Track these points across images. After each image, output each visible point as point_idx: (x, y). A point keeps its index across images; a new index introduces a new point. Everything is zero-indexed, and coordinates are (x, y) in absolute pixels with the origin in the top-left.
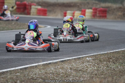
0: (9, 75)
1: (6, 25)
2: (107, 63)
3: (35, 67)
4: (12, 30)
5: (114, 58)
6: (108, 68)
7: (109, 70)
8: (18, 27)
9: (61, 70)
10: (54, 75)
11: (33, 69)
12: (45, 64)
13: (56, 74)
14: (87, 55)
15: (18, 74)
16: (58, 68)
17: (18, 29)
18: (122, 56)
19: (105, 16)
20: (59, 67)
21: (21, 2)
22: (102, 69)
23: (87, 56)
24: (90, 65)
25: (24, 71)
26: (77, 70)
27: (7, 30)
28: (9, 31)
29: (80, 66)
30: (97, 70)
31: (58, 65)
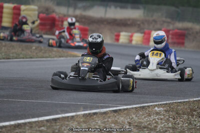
0: (28, 130)
1: (23, 50)
2: (189, 118)
3: (71, 119)
4: (31, 58)
6: (191, 126)
7: (192, 129)
8: (40, 54)
9: (113, 125)
11: (68, 121)
12: (86, 114)
14: (155, 103)
15: (43, 128)
16: (108, 121)
17: (41, 58)
19: (183, 44)
20: (109, 120)
21: (47, 14)
22: (181, 127)
23: (156, 105)
24: (161, 119)
25: (52, 124)
26: (139, 127)
27: (23, 58)
28: (27, 59)
29: (145, 120)
30: (173, 128)
31: (109, 117)
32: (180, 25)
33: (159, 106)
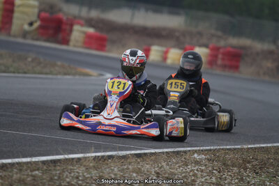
1: (14, 61)
2: (240, 172)
3: (77, 162)
4: (25, 73)
5: (256, 163)
6: (242, 184)
9: (135, 175)
11: (72, 165)
12: (99, 156)
14: (195, 148)
15: (37, 172)
16: (128, 169)
18: (275, 159)
19: (236, 68)
20: (130, 167)
21: (51, 13)
23: (196, 151)
24: (202, 171)
25: (50, 168)
27: (14, 72)
28: (20, 75)
29: (179, 170)
30: (218, 185)
31: (130, 163)
32: (234, 41)
33: (199, 152)
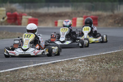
2: (100, 64)
3: (26, 69)
5: (107, 59)
6: (101, 68)
7: (102, 70)
9: (52, 71)
10: (45, 76)
11: (24, 70)
12: (35, 66)
13: (47, 74)
15: (8, 76)
16: (49, 69)
21: (12, 12)
22: (95, 69)
23: (80, 58)
24: (83, 66)
25: (14, 73)
26: (69, 71)
29: (72, 67)
30: (90, 70)
31: (50, 67)
32: (94, 13)
